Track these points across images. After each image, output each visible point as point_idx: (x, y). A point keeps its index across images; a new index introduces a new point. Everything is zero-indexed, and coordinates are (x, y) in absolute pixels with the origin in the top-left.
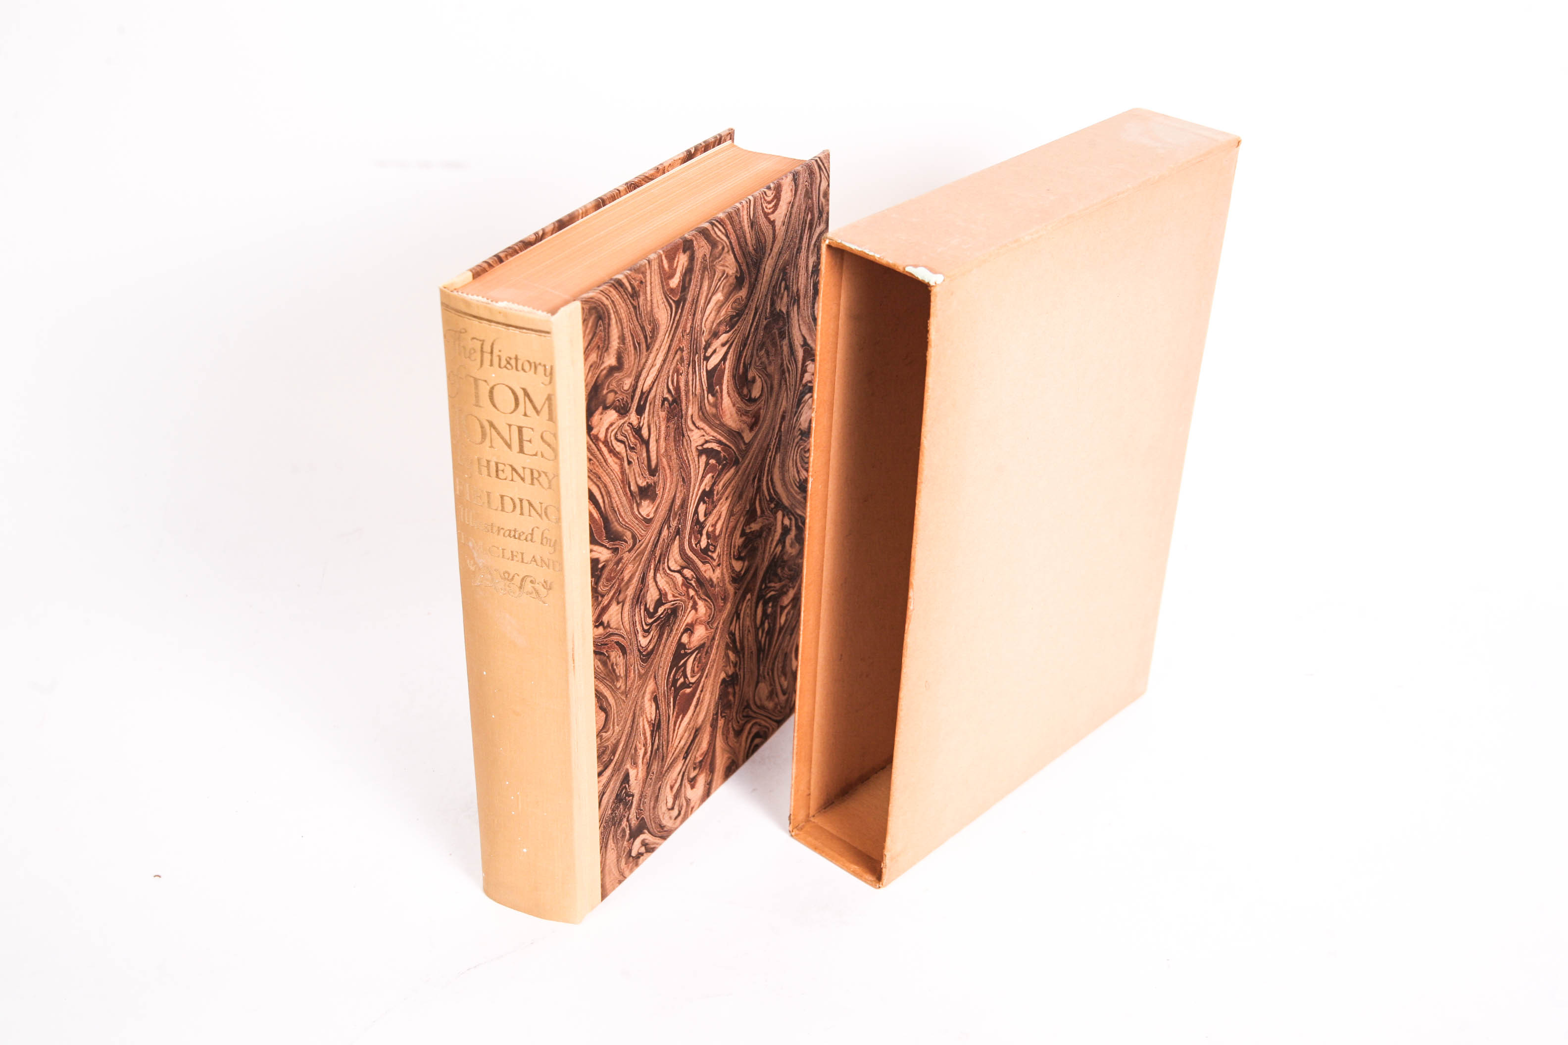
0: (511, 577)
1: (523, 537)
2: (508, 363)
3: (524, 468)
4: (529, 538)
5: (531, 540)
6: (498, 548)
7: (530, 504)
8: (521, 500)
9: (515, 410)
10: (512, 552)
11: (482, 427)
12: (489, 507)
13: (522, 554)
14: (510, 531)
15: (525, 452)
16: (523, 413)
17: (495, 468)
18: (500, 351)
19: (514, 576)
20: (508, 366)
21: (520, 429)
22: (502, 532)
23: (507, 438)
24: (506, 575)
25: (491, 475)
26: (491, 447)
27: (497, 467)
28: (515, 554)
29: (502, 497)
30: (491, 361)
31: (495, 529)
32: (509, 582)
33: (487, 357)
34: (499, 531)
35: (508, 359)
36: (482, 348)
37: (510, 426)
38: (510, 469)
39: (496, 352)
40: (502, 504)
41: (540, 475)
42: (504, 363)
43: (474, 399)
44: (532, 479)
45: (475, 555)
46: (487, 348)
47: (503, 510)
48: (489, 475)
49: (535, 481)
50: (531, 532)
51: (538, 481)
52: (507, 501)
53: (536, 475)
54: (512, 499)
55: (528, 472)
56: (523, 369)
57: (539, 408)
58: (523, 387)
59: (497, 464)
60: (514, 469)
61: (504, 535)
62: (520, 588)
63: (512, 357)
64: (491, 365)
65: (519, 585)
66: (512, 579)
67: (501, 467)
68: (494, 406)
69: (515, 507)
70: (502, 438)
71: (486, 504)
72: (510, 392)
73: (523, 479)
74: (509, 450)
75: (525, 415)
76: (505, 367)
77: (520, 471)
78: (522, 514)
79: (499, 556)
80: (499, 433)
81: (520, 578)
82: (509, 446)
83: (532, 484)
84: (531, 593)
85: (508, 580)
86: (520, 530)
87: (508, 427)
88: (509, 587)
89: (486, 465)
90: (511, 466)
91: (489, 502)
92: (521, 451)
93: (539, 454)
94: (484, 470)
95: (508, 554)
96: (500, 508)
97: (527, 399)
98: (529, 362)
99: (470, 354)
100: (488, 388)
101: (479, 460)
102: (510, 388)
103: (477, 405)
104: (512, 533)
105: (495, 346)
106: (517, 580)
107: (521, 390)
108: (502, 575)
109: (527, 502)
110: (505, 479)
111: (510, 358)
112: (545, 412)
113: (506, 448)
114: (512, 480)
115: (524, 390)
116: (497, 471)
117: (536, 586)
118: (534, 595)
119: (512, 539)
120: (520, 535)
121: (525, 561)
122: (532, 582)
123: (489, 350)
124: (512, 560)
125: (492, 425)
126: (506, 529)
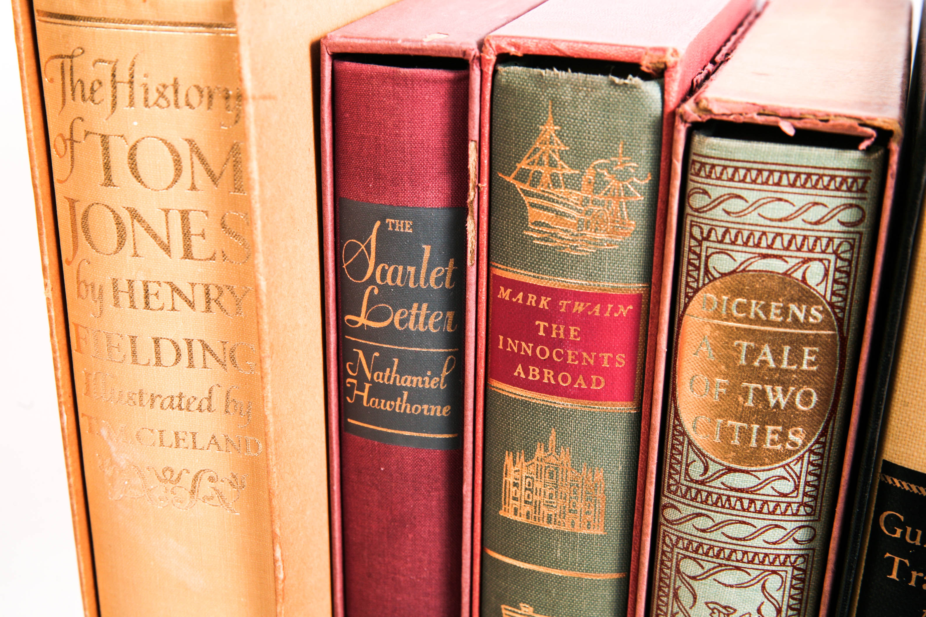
0: (175, 476)
1: (194, 406)
2: (162, 95)
3: (193, 285)
4: (205, 403)
5: (209, 409)
6: (152, 431)
7: (205, 347)
8: (189, 343)
9: (175, 181)
10: (176, 434)
11: (119, 223)
12: (135, 362)
13: (194, 435)
14: (172, 398)
15: (195, 257)
16: (189, 186)
17: (142, 293)
18: (146, 76)
19: (181, 474)
20: (162, 102)
21: (185, 215)
22: (158, 401)
23: (162, 234)
24: (168, 474)
25: (137, 304)
26: (136, 255)
27: (147, 291)
28: (181, 436)
29: (156, 341)
30: (131, 97)
31: (146, 399)
32: (174, 486)
33: (123, 90)
34: (153, 401)
35: (161, 89)
36: (114, 75)
37: (167, 212)
38: (169, 289)
39: (139, 78)
40: (157, 353)
41: (221, 293)
42: (153, 96)
43: (103, 173)
44: (208, 302)
45: (113, 449)
46: (123, 75)
47: (159, 363)
48: (133, 306)
49: (213, 304)
50: (207, 395)
51: (219, 304)
52: (167, 348)
53: (214, 293)
54: (174, 343)
55: (200, 291)
56: (188, 104)
57: (217, 172)
58: (189, 137)
59: (146, 285)
60: (175, 289)
61: (162, 407)
62: (193, 492)
63: (168, 84)
64: (131, 104)
65: (190, 488)
66: (179, 478)
67: (153, 288)
68: (137, 177)
69: (179, 355)
70: (155, 237)
71: (130, 358)
72: (166, 149)
73: (191, 305)
74: (166, 256)
75: (193, 188)
76: (156, 103)
77: (187, 291)
78: (191, 365)
79: (154, 445)
80: (148, 229)
81: (191, 476)
82: (167, 249)
83: (208, 309)
84: (212, 498)
85: (171, 482)
86: (188, 395)
87: (163, 213)
88: (173, 493)
89: (127, 290)
90: (170, 284)
91: (134, 353)
92: (188, 254)
93: (219, 255)
94: (124, 299)
95: (170, 438)
96: (154, 361)
97: (196, 159)
98: (197, 87)
99: (93, 91)
100: (127, 148)
101: (115, 282)
102: (165, 143)
103: (109, 181)
104: (176, 402)
105: (136, 68)
106: (187, 480)
107: (186, 142)
108: (161, 475)
109: (200, 344)
110: (162, 309)
111: (165, 86)
112: (226, 180)
113: (162, 253)
114: (173, 309)
115: (190, 142)
116: (146, 297)
117: (219, 485)
118: (216, 501)
119: (177, 410)
120: (189, 403)
121: (198, 446)
122: (211, 479)
123: (127, 78)
124: (178, 446)
125: (135, 215)
126: (164, 396)
